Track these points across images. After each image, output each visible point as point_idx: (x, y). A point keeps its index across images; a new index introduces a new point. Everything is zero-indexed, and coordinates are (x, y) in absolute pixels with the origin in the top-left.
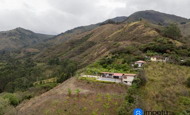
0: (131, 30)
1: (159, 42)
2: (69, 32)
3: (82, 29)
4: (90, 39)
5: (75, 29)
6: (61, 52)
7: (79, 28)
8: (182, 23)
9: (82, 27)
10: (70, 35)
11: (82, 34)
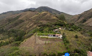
0: (44, 16)
1: (59, 22)
2: (4, 13)
3: (12, 13)
4: (20, 19)
5: (8, 12)
6: (3, 25)
7: (10, 12)
8: (59, 14)
9: (12, 11)
10: (5, 15)
11: (14, 15)
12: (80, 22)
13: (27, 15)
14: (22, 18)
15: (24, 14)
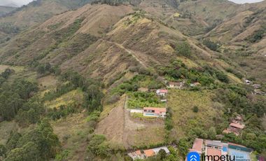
12: (246, 40)
13: (101, 20)
14: (88, 28)
15: (93, 16)
